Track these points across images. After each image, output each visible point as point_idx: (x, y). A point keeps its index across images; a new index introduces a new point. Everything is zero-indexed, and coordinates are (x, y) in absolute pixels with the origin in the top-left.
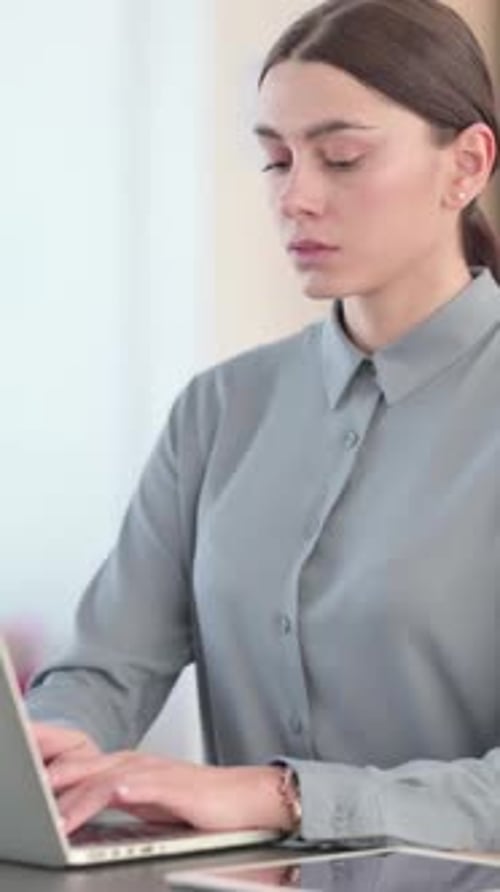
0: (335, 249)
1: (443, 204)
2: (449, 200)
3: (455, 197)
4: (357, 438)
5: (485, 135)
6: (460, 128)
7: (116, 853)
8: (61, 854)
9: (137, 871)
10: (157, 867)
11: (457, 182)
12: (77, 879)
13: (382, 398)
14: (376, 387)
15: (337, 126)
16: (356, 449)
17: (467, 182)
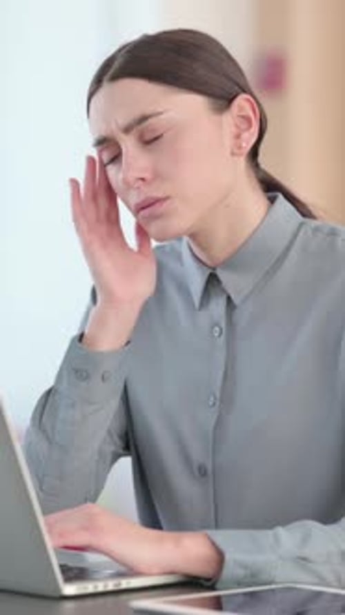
0: (166, 198)
1: (233, 154)
2: (236, 151)
3: (240, 147)
4: (221, 330)
5: (248, 100)
6: (230, 100)
7: (96, 587)
8: (57, 588)
9: (110, 600)
10: (124, 597)
11: (238, 137)
12: (69, 605)
13: (229, 298)
14: (224, 291)
15: (144, 118)
16: (223, 337)
17: (245, 135)
